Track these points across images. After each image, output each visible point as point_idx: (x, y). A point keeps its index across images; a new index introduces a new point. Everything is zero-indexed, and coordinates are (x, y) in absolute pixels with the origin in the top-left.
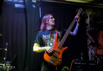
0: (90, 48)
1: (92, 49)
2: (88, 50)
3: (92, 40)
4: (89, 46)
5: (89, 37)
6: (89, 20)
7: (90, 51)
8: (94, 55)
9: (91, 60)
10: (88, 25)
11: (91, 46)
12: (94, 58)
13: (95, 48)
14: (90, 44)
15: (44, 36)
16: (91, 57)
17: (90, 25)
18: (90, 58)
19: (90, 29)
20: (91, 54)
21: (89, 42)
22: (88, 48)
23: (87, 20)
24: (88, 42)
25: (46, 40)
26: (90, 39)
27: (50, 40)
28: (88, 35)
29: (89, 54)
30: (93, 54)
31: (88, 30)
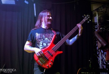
0: (100, 53)
1: (103, 54)
2: (98, 55)
3: (103, 43)
4: (99, 50)
5: (99, 39)
6: (97, 18)
7: (100, 57)
8: (105, 62)
9: (102, 68)
10: (97, 24)
11: (102, 50)
12: (105, 66)
13: (106, 53)
14: (100, 49)
15: (38, 34)
16: (102, 65)
17: (99, 24)
18: (100, 66)
19: (99, 29)
20: (102, 60)
21: (99, 45)
22: (98, 53)
23: (95, 18)
24: (97, 46)
25: (39, 39)
26: (99, 41)
27: (43, 40)
28: (97, 37)
29: (99, 61)
30: (104, 60)
31: (96, 30)
